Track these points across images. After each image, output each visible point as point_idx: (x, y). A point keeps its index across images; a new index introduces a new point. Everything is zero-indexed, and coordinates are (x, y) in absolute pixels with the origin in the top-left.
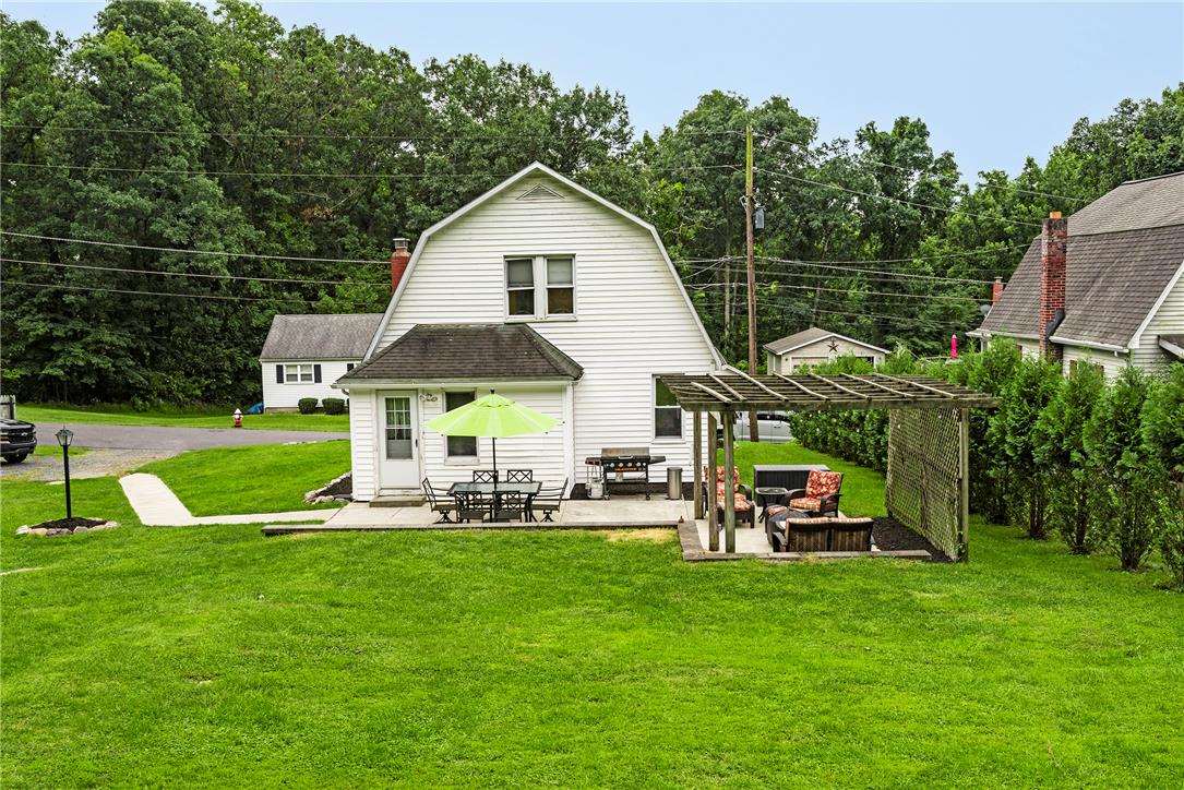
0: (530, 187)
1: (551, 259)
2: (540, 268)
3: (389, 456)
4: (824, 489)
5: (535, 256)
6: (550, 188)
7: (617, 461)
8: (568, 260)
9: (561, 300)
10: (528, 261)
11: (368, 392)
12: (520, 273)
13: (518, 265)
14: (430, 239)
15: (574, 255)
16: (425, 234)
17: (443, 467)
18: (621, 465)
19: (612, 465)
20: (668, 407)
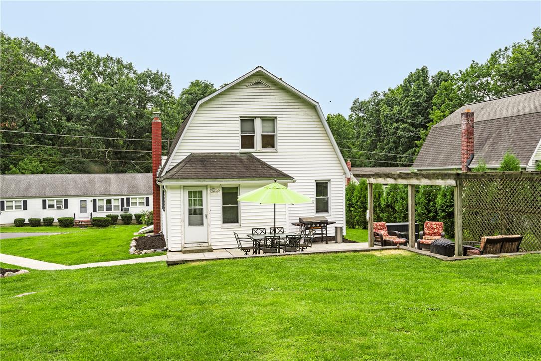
0: (254, 81)
1: (264, 119)
2: (258, 124)
3: (190, 224)
4: (436, 231)
5: (256, 118)
6: (264, 82)
7: (312, 223)
8: (273, 120)
9: (269, 141)
10: (252, 120)
11: (180, 187)
12: (248, 126)
13: (247, 122)
14: (201, 106)
15: (276, 118)
16: (200, 102)
17: (220, 230)
18: (314, 225)
19: (309, 226)
20: (321, 197)
